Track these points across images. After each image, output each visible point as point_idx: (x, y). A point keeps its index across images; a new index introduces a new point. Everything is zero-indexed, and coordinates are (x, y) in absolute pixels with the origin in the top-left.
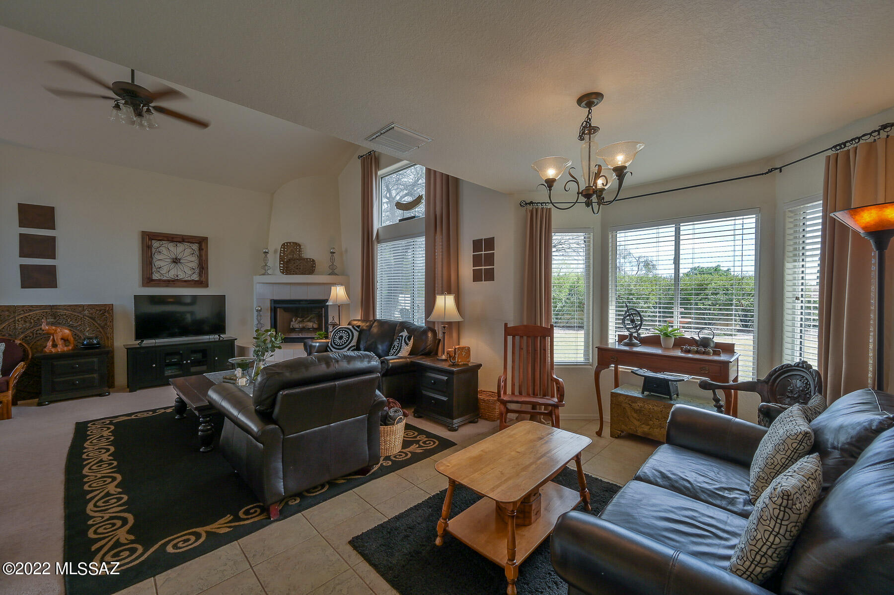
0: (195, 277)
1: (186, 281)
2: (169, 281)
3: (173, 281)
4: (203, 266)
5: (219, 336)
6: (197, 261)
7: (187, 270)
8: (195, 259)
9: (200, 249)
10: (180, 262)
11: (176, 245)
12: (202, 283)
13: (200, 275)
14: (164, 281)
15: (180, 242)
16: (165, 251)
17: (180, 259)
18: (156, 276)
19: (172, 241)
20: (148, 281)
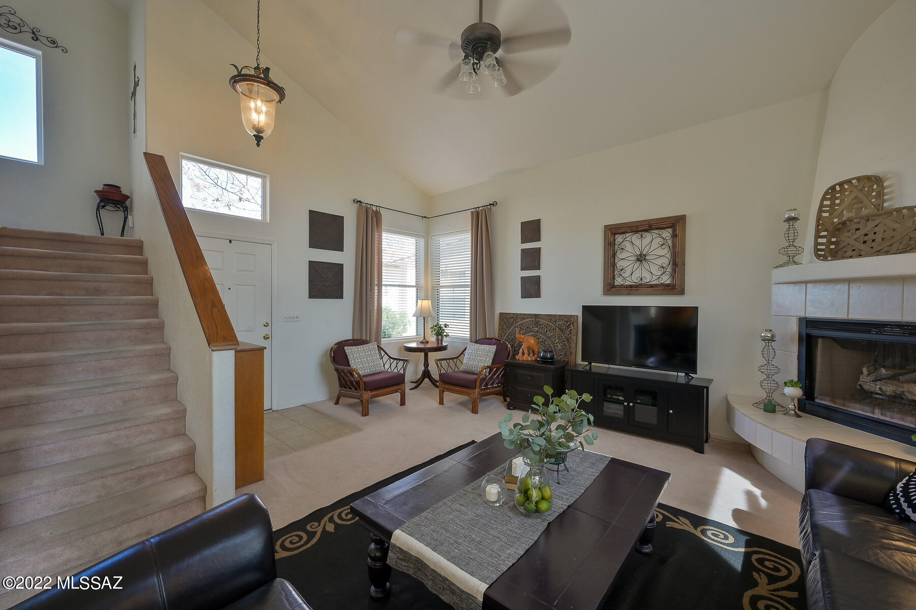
0: (666, 279)
1: (652, 286)
2: (631, 286)
3: (636, 286)
4: (677, 262)
5: (687, 374)
6: (668, 256)
7: (656, 270)
8: (665, 252)
9: (674, 236)
10: (645, 259)
11: (642, 236)
12: (675, 288)
13: (673, 276)
14: (627, 287)
15: (646, 231)
16: (627, 245)
17: (645, 256)
18: (619, 281)
19: (637, 232)
20: (610, 288)
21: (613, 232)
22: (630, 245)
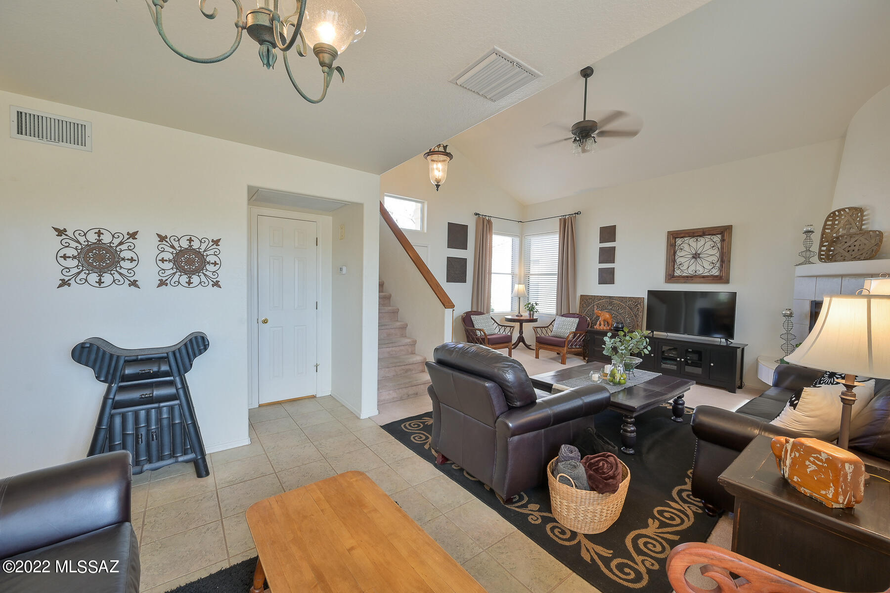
0: (715, 272)
1: (704, 277)
2: (687, 277)
3: (691, 277)
4: (725, 259)
5: (726, 339)
6: (718, 255)
7: (708, 265)
8: (715, 252)
9: (723, 240)
10: (699, 257)
11: (697, 240)
12: (723, 279)
13: (720, 270)
14: (684, 277)
15: (700, 236)
16: (686, 247)
17: (699, 254)
18: (678, 273)
19: (693, 237)
20: (671, 277)
21: (674, 236)
22: (688, 247)
